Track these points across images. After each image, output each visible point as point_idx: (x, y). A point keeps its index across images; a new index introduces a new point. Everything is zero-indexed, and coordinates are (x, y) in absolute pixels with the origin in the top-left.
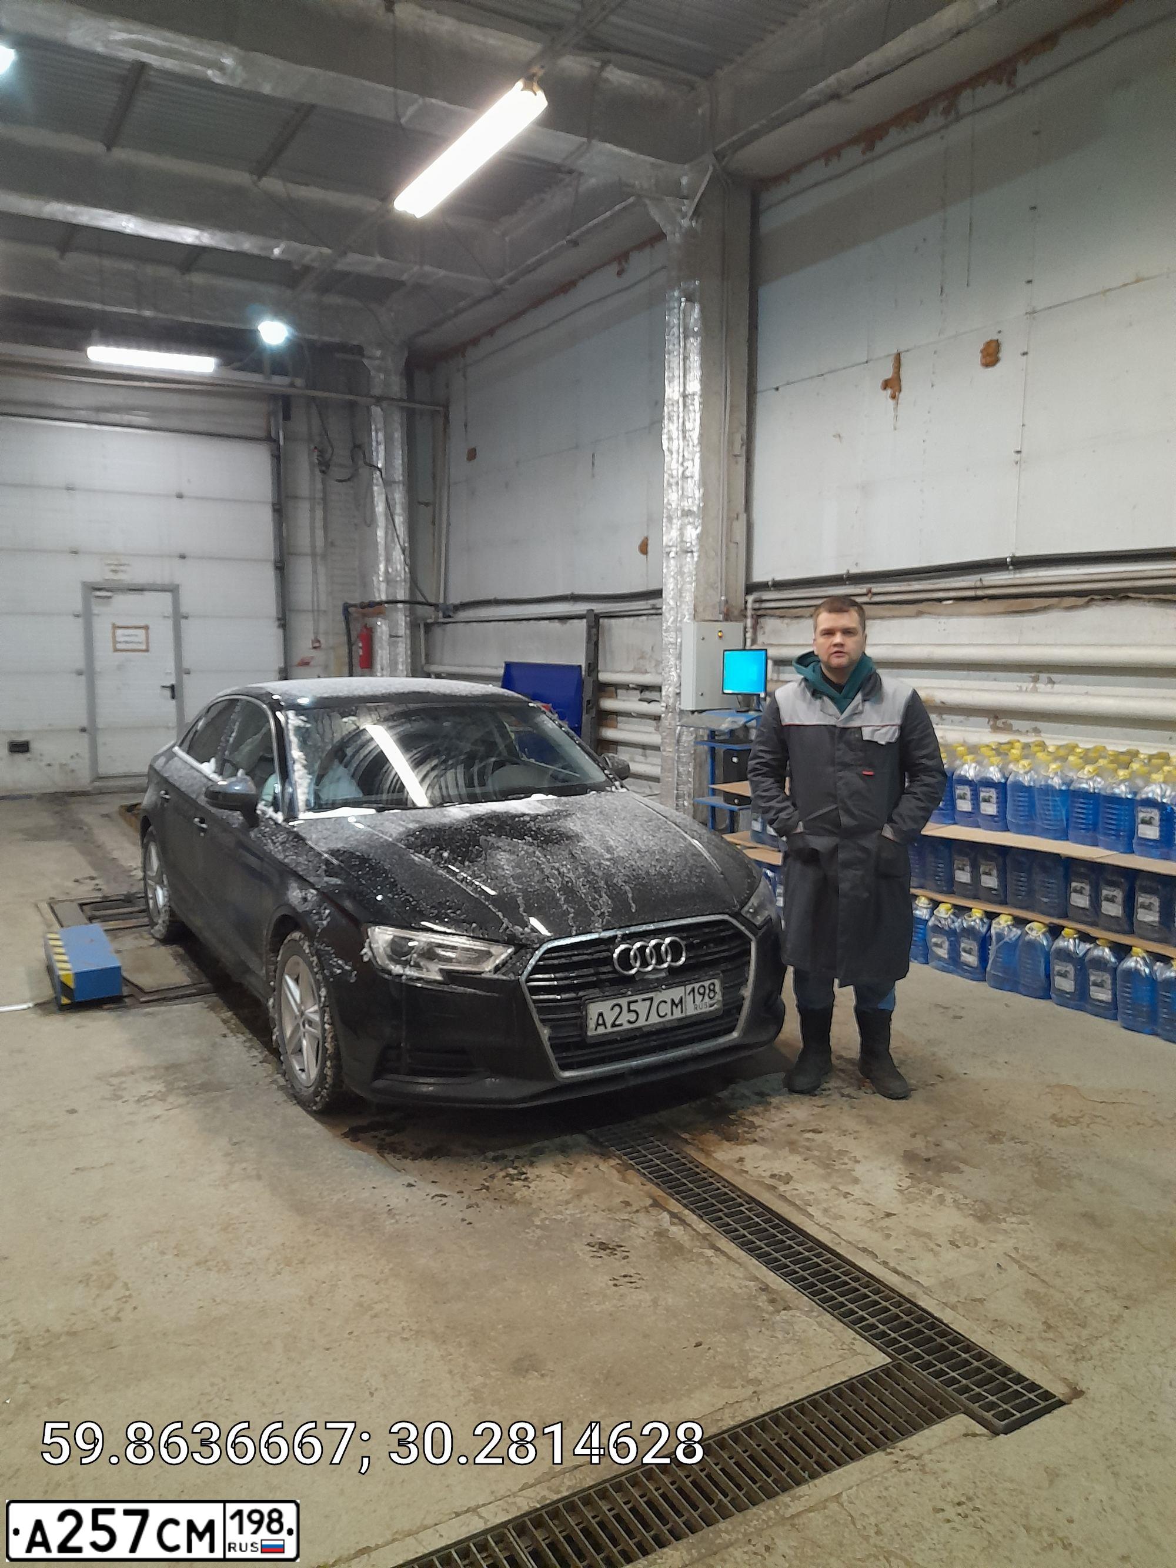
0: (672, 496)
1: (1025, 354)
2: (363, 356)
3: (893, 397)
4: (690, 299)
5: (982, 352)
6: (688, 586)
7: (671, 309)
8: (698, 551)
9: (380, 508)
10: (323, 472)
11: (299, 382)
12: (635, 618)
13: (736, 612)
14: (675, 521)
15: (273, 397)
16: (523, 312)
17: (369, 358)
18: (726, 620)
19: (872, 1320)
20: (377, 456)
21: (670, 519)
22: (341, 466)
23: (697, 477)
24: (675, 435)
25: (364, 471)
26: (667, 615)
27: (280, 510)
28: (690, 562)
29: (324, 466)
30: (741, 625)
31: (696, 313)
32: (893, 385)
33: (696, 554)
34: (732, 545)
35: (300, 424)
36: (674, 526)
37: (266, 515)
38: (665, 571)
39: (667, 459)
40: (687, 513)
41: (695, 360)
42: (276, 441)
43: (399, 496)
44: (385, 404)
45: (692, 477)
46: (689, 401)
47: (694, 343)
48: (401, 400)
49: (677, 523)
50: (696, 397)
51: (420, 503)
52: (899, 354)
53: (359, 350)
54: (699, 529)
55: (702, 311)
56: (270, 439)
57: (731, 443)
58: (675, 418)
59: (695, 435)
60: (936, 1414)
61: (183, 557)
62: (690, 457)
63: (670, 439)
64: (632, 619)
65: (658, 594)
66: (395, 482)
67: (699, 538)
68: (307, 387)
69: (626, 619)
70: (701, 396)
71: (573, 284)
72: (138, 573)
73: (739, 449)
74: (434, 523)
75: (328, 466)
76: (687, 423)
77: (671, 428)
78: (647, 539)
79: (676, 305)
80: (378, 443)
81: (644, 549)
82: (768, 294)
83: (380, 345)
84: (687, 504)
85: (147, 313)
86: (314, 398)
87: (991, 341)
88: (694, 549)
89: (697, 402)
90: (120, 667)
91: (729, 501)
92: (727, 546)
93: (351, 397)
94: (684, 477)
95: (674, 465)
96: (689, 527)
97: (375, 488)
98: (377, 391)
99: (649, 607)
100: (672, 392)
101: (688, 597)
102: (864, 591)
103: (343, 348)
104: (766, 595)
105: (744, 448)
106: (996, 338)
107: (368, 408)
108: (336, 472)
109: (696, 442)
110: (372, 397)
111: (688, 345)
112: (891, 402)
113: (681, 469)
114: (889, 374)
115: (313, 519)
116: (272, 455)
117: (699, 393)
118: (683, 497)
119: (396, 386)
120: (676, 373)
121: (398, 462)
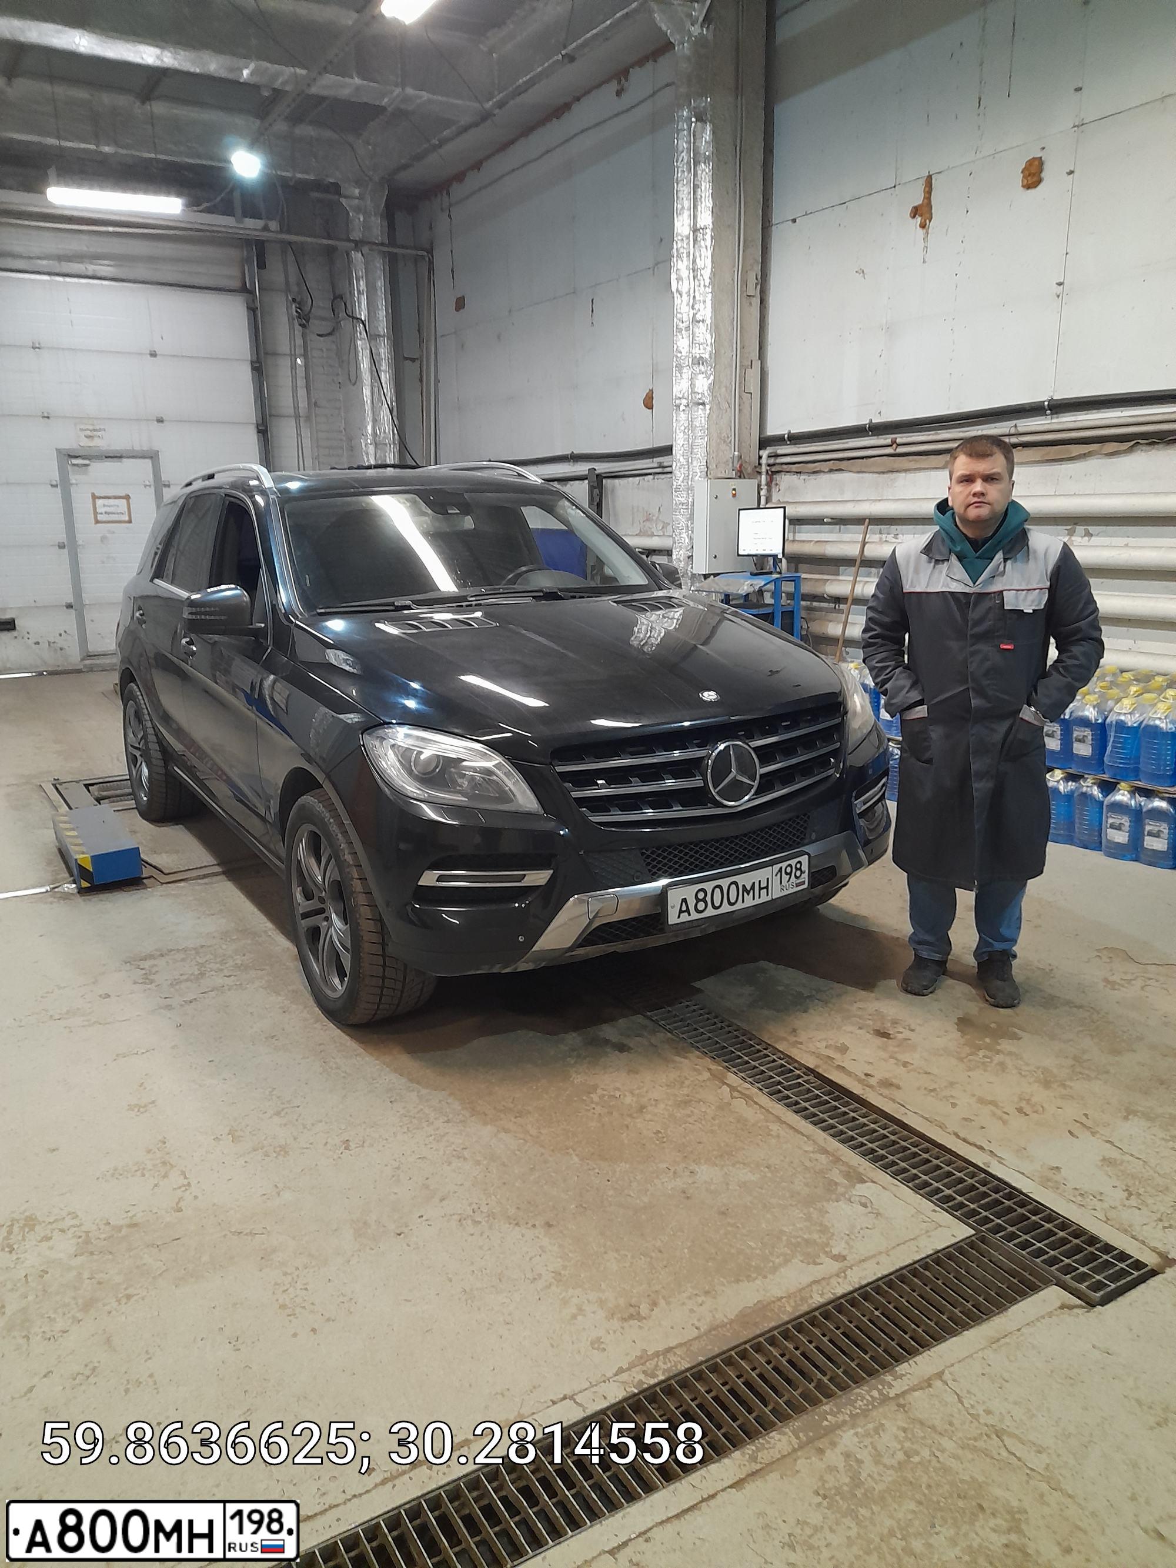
0: (682, 343)
1: (1071, 172)
2: (340, 194)
3: (923, 226)
4: (699, 119)
5: (1022, 172)
6: (699, 441)
7: (678, 131)
8: (710, 403)
9: (365, 364)
10: (303, 326)
11: (274, 225)
12: (641, 478)
13: (750, 470)
14: (685, 370)
15: (246, 243)
16: (512, 142)
17: (346, 197)
18: (740, 477)
19: (948, 1192)
20: (360, 307)
21: (680, 368)
22: (323, 319)
23: (708, 321)
24: (684, 273)
25: (346, 324)
26: (677, 473)
27: (259, 369)
28: (701, 415)
29: (304, 319)
30: (755, 482)
31: (707, 135)
32: (922, 212)
33: (708, 407)
34: (746, 396)
35: (276, 273)
36: (685, 376)
37: (245, 374)
38: (675, 425)
39: (677, 301)
40: (699, 361)
41: (706, 188)
42: (251, 292)
43: (384, 351)
44: (366, 249)
45: (703, 321)
46: (700, 236)
47: (705, 171)
48: (382, 244)
49: (687, 372)
50: (708, 231)
51: (407, 359)
52: (930, 177)
53: (336, 188)
54: (712, 377)
55: (714, 132)
56: (244, 290)
57: (745, 283)
58: (685, 255)
59: (707, 273)
60: (1029, 1287)
61: (160, 421)
62: (702, 299)
63: (679, 279)
64: (638, 478)
65: (668, 450)
66: (379, 336)
67: (712, 388)
68: (281, 231)
69: (630, 479)
70: (712, 230)
71: (566, 107)
72: (113, 439)
73: (753, 290)
74: (421, 381)
75: (308, 322)
76: (698, 260)
77: (681, 267)
78: (652, 391)
79: (685, 127)
80: (359, 291)
81: (649, 403)
82: (787, 112)
83: (358, 183)
84: (697, 351)
85: (107, 149)
86: (290, 243)
87: (1034, 159)
88: (707, 401)
89: (708, 237)
90: (103, 539)
91: (743, 347)
92: (740, 397)
93: (330, 242)
94: (695, 321)
95: (684, 309)
96: (701, 376)
97: (359, 342)
98: (356, 235)
99: (656, 465)
100: (682, 225)
101: (700, 452)
102: (889, 441)
103: (318, 185)
104: (782, 450)
105: (759, 287)
106: (1039, 156)
107: (348, 254)
108: (317, 327)
109: (707, 281)
110: (353, 241)
111: (699, 172)
112: (921, 232)
113: (692, 312)
114: (919, 200)
115: (294, 378)
116: (248, 308)
117: (711, 226)
118: (693, 342)
119: (377, 230)
120: (686, 204)
121: (382, 314)
